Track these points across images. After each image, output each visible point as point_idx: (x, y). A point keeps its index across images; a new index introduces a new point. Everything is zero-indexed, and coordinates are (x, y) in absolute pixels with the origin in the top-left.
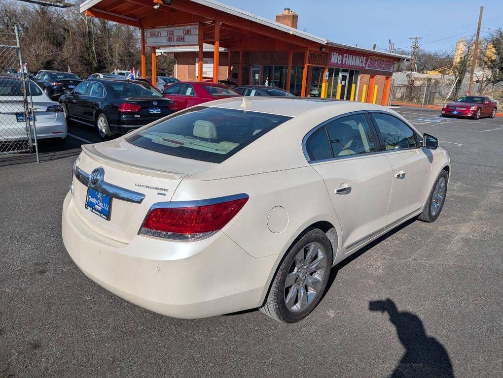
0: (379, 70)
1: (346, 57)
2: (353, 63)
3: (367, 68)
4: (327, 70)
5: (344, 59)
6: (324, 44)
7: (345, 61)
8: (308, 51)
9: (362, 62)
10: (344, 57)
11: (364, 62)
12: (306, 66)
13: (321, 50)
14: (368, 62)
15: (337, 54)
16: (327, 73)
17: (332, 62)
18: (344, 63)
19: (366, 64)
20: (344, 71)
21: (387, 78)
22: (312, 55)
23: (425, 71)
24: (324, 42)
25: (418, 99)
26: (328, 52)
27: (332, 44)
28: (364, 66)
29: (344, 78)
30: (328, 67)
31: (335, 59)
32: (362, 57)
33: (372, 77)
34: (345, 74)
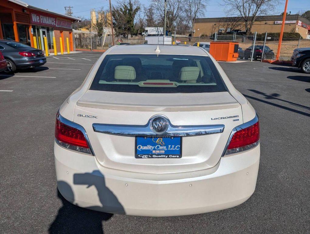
0: (64, 27)
1: (42, 18)
2: (47, 22)
3: (57, 26)
4: (31, 27)
5: (41, 19)
6: (26, 7)
7: (42, 20)
8: (14, 12)
9: (53, 21)
10: (41, 18)
11: (54, 21)
12: (15, 23)
13: (23, 11)
14: (57, 22)
15: (36, 15)
16: (31, 30)
17: (33, 21)
18: (41, 22)
19: (55, 23)
20: (43, 28)
21: (70, 33)
22: (17, 15)
23: (79, 29)
24: (27, 6)
25: (87, 46)
26: (28, 13)
27: (32, 7)
28: (55, 24)
29: (44, 33)
30: (31, 25)
31: (35, 18)
32: (52, 18)
33: (61, 32)
34: (44, 30)
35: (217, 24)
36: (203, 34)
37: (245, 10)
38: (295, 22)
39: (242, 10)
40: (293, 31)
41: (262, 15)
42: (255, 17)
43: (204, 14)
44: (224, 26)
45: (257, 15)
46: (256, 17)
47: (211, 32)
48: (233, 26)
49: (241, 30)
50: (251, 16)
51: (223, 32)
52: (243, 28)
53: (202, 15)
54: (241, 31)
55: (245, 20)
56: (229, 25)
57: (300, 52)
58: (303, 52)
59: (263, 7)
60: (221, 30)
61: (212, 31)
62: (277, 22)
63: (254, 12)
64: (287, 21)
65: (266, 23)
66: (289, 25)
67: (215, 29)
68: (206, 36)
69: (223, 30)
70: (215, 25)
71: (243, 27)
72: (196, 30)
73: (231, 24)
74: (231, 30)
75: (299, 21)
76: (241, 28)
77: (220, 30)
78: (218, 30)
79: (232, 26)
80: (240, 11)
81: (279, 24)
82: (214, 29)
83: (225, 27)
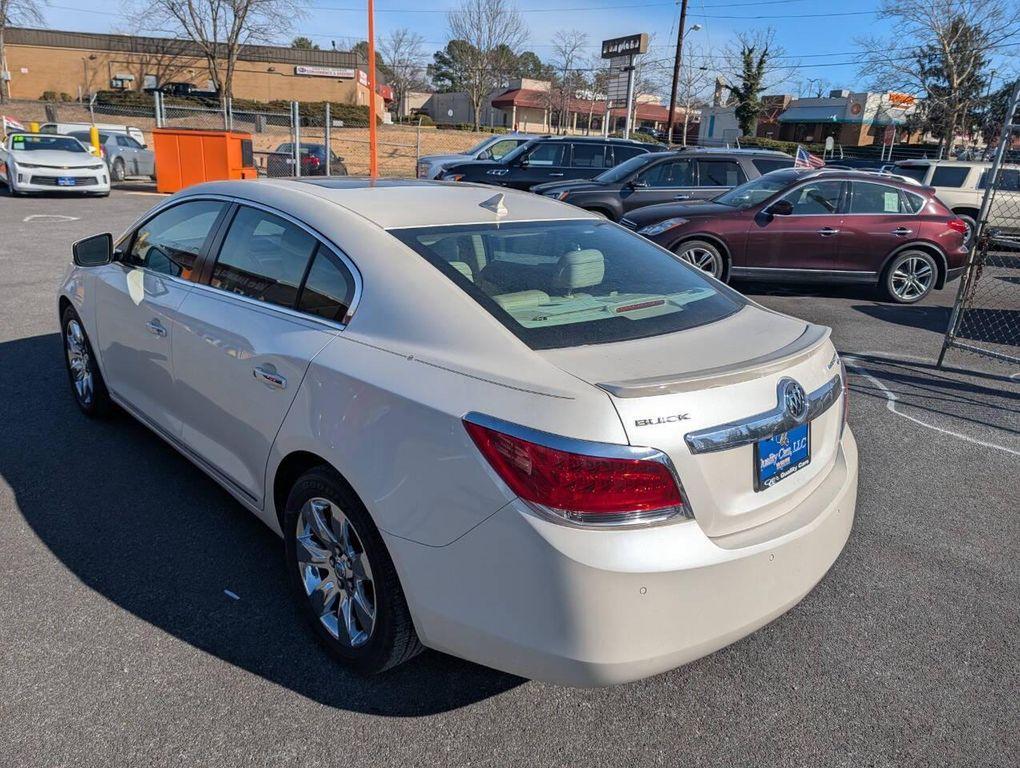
35: (101, 56)
36: (49, 90)
37: (198, 21)
38: (350, 72)
39: (188, 18)
40: (351, 100)
41: (255, 42)
42: (236, 47)
43: (39, 17)
44: (128, 67)
45: (241, 40)
46: (240, 45)
47: (83, 86)
48: (165, 71)
49: (194, 86)
50: (222, 41)
51: (130, 87)
52: (201, 78)
53: (31, 15)
54: (198, 90)
55: (206, 52)
56: (148, 63)
57: (451, 169)
58: (456, 168)
59: (256, 18)
60: (122, 80)
61: (86, 79)
62: (303, 70)
63: (230, 29)
64: (330, 69)
65: (270, 70)
66: (337, 80)
67: (95, 73)
68: (64, 96)
69: (130, 80)
70: (92, 58)
71: (201, 74)
72: (15, 70)
73: (154, 61)
74: (158, 83)
75: (361, 73)
76: (192, 78)
77: (115, 79)
78: (106, 77)
79: (158, 69)
80: (184, 22)
81: (309, 76)
82: (91, 73)
83: (133, 70)
